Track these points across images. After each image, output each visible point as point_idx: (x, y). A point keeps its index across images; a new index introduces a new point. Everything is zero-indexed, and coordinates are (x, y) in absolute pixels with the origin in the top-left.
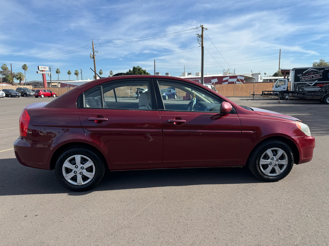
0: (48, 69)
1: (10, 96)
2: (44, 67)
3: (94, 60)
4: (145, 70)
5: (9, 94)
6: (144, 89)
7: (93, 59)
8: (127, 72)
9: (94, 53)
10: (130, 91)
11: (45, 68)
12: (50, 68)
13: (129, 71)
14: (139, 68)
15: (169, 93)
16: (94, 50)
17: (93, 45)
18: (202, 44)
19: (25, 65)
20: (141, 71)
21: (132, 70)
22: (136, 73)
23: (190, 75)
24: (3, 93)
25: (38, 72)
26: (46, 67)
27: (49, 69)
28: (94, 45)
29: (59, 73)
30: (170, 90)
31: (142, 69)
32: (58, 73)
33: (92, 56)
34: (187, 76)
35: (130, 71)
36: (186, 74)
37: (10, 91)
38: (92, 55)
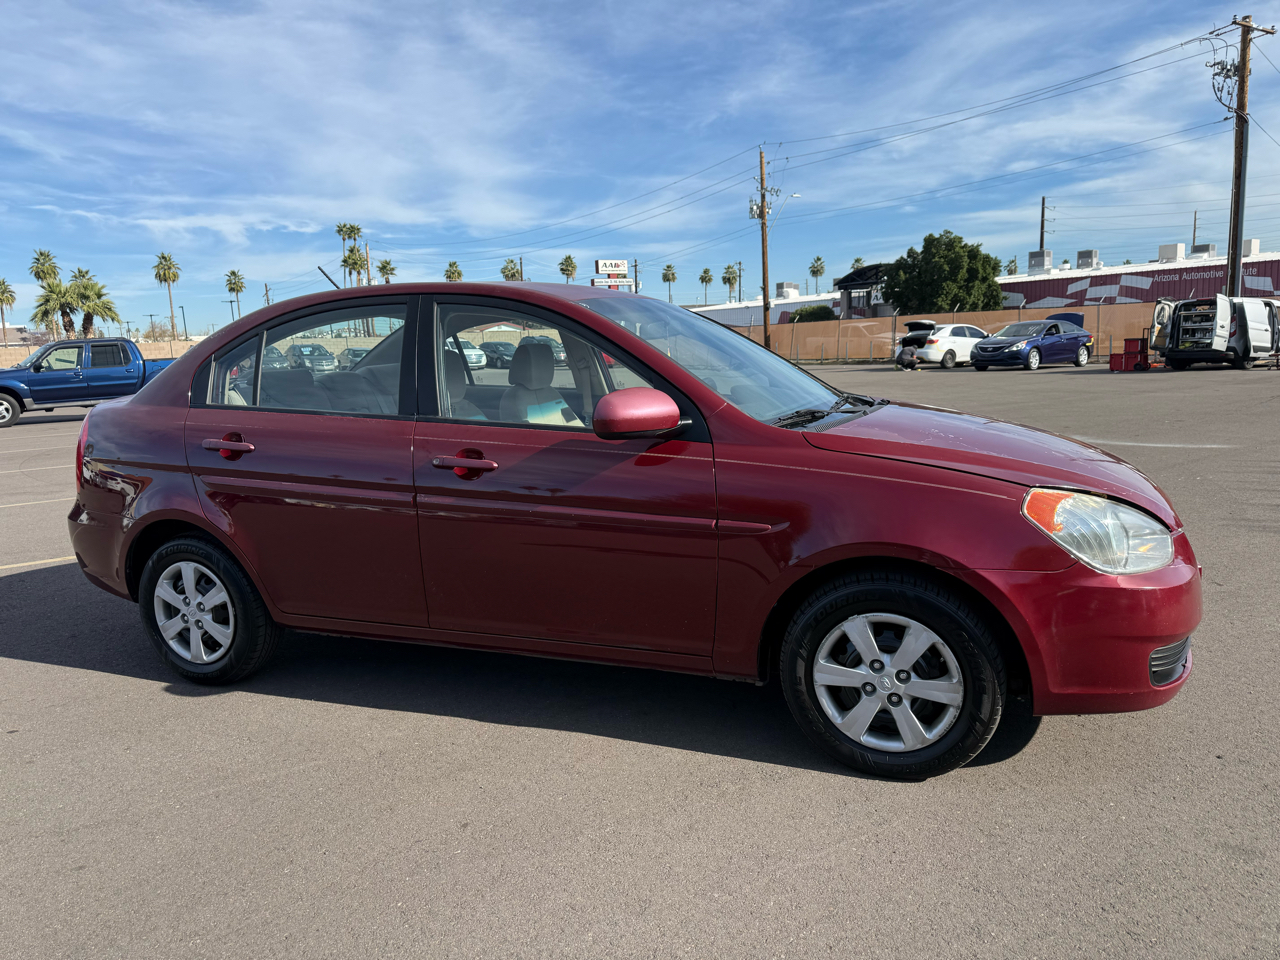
0: (626, 269)
1: (499, 364)
2: (613, 262)
3: (763, 225)
4: (978, 246)
5: (498, 358)
6: (937, 326)
7: (758, 221)
8: (898, 257)
9: (763, 196)
10: (889, 335)
11: (618, 266)
12: (636, 266)
13: (905, 256)
14: (950, 240)
15: (1050, 340)
16: (766, 185)
17: (761, 168)
18: (1241, 105)
19: (568, 259)
20: (957, 249)
21: (919, 249)
22: (937, 259)
23: (1205, 255)
24: (481, 356)
25: (596, 280)
26: (619, 262)
27: (633, 269)
28: (765, 165)
29: (674, 279)
30: (1056, 326)
31: (963, 244)
32: (668, 280)
33: (755, 208)
34: (1187, 257)
35: (911, 253)
36: (1182, 249)
37: (501, 348)
38: (758, 205)
